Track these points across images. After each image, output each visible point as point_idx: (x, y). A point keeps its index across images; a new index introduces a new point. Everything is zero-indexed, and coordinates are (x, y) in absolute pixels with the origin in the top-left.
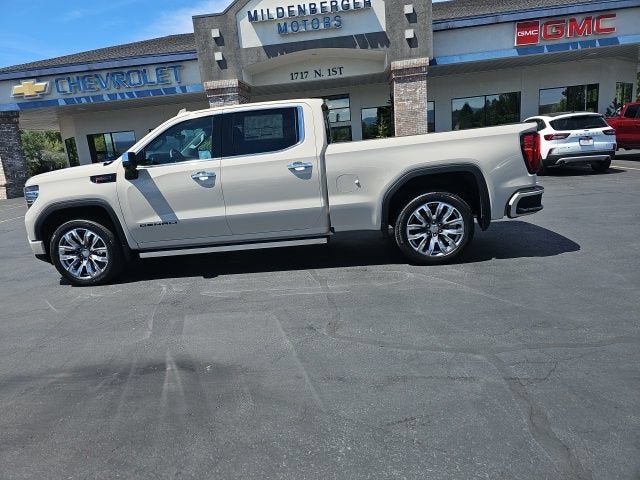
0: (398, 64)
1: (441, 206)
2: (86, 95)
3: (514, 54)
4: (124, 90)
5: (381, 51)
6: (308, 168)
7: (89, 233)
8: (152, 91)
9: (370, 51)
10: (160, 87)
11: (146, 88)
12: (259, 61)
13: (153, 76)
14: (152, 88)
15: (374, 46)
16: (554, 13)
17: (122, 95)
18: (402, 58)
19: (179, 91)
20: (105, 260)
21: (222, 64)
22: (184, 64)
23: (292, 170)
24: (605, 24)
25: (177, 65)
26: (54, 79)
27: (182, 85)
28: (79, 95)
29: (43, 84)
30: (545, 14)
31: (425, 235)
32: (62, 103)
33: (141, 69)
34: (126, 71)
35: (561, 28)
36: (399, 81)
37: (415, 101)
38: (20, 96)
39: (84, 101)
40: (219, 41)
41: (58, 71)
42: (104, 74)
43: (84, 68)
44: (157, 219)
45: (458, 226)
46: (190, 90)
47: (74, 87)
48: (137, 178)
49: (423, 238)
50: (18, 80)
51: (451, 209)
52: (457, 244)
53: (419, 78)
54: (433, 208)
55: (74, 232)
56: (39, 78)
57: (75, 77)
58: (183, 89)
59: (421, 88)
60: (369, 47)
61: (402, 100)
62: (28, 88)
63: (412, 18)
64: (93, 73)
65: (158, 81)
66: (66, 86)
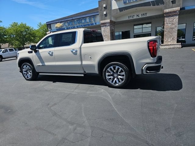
0: (167, 11)
1: (117, 67)
2: (72, 26)
4: (80, 25)
5: (161, 6)
6: (76, 51)
7: (28, 67)
9: (156, 7)
10: (90, 23)
11: (86, 24)
12: (117, 13)
13: (88, 20)
15: (158, 5)
18: (169, 8)
19: (94, 24)
20: (31, 74)
21: (106, 15)
22: (96, 16)
23: (72, 52)
25: (94, 16)
26: (64, 22)
27: (95, 22)
28: (70, 26)
29: (62, 24)
31: (112, 77)
32: (66, 29)
33: (85, 18)
34: (81, 19)
36: (167, 17)
38: (57, 27)
39: (71, 28)
40: (105, 8)
41: (65, 20)
42: (76, 20)
43: (71, 19)
44: (41, 64)
45: (123, 75)
46: (97, 24)
47: (69, 24)
48: (36, 52)
49: (111, 78)
50: (56, 23)
51: (121, 69)
52: (123, 82)
53: (176, 15)
54: (114, 68)
55: (25, 66)
56: (61, 22)
57: (69, 21)
59: (176, 19)
60: (152, 5)
61: (167, 24)
62: (59, 25)
64: (73, 20)
65: (89, 21)
66: (67, 24)
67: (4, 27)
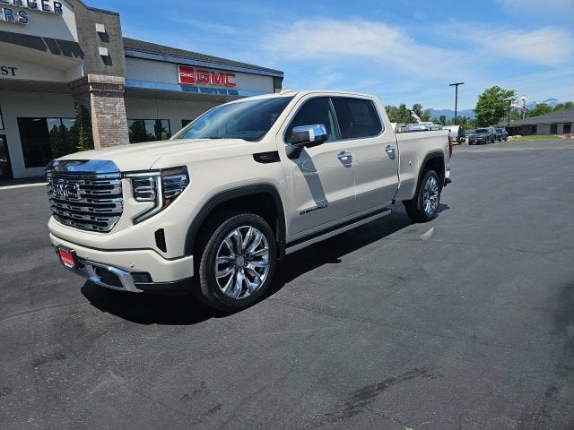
0: (96, 78)
3: (179, 89)
5: (74, 60)
9: (61, 58)
15: (67, 54)
16: (202, 64)
18: (98, 73)
24: (231, 80)
30: (197, 63)
35: (208, 77)
37: (115, 116)
44: (312, 204)
53: (118, 95)
59: (119, 104)
61: (102, 113)
63: (104, 37)
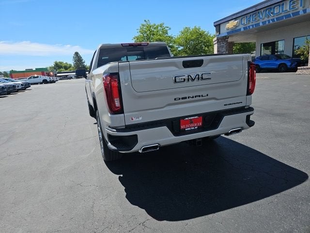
2: (254, 23)
4: (271, 18)
8: (285, 16)
10: (291, 13)
11: (282, 15)
13: (287, 7)
14: (286, 14)
17: (269, 21)
19: (301, 13)
26: (241, 18)
27: (305, 8)
28: (251, 24)
29: (236, 21)
32: (242, 30)
33: (282, 3)
34: (273, 6)
38: (228, 29)
39: (251, 27)
41: (243, 14)
42: (262, 10)
43: (254, 9)
46: (309, 11)
47: (249, 21)
50: (228, 22)
56: (235, 19)
57: (249, 15)
58: (305, 11)
62: (231, 24)
64: (257, 12)
65: (290, 9)
66: (245, 21)
67: (172, 36)
